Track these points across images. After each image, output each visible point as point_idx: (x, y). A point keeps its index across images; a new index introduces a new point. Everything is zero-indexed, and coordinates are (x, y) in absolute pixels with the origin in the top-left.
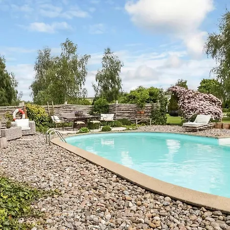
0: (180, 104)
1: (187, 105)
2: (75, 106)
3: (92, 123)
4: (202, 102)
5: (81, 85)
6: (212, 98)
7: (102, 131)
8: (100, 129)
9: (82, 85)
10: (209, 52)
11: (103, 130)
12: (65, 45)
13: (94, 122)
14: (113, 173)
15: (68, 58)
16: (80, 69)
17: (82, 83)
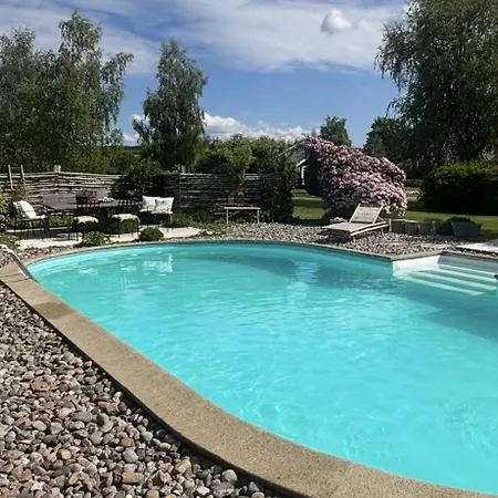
0: (322, 178)
1: (335, 179)
2: (80, 176)
3: (119, 219)
4: (366, 175)
5: (108, 121)
6: (386, 167)
7: (141, 239)
8: (136, 236)
9: (112, 122)
10: (386, 66)
11: (144, 238)
12: (72, 27)
13: (124, 217)
14: (116, 386)
15: (78, 58)
16: (105, 86)
17: (111, 116)
